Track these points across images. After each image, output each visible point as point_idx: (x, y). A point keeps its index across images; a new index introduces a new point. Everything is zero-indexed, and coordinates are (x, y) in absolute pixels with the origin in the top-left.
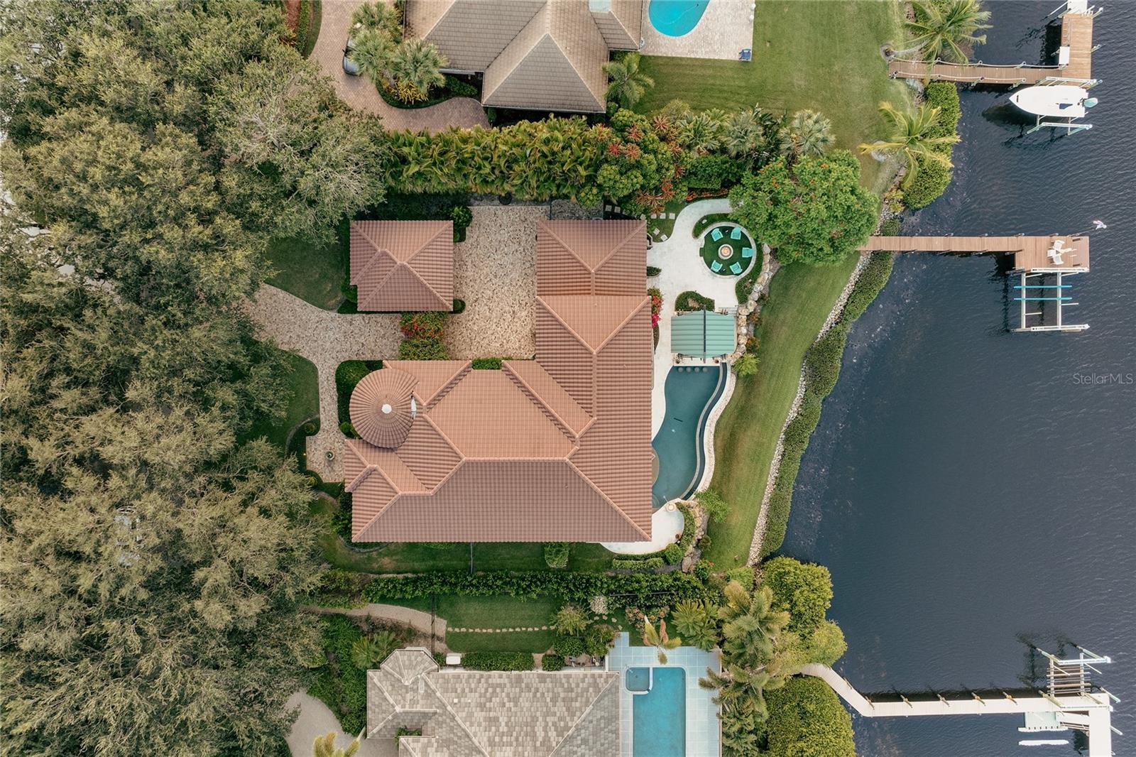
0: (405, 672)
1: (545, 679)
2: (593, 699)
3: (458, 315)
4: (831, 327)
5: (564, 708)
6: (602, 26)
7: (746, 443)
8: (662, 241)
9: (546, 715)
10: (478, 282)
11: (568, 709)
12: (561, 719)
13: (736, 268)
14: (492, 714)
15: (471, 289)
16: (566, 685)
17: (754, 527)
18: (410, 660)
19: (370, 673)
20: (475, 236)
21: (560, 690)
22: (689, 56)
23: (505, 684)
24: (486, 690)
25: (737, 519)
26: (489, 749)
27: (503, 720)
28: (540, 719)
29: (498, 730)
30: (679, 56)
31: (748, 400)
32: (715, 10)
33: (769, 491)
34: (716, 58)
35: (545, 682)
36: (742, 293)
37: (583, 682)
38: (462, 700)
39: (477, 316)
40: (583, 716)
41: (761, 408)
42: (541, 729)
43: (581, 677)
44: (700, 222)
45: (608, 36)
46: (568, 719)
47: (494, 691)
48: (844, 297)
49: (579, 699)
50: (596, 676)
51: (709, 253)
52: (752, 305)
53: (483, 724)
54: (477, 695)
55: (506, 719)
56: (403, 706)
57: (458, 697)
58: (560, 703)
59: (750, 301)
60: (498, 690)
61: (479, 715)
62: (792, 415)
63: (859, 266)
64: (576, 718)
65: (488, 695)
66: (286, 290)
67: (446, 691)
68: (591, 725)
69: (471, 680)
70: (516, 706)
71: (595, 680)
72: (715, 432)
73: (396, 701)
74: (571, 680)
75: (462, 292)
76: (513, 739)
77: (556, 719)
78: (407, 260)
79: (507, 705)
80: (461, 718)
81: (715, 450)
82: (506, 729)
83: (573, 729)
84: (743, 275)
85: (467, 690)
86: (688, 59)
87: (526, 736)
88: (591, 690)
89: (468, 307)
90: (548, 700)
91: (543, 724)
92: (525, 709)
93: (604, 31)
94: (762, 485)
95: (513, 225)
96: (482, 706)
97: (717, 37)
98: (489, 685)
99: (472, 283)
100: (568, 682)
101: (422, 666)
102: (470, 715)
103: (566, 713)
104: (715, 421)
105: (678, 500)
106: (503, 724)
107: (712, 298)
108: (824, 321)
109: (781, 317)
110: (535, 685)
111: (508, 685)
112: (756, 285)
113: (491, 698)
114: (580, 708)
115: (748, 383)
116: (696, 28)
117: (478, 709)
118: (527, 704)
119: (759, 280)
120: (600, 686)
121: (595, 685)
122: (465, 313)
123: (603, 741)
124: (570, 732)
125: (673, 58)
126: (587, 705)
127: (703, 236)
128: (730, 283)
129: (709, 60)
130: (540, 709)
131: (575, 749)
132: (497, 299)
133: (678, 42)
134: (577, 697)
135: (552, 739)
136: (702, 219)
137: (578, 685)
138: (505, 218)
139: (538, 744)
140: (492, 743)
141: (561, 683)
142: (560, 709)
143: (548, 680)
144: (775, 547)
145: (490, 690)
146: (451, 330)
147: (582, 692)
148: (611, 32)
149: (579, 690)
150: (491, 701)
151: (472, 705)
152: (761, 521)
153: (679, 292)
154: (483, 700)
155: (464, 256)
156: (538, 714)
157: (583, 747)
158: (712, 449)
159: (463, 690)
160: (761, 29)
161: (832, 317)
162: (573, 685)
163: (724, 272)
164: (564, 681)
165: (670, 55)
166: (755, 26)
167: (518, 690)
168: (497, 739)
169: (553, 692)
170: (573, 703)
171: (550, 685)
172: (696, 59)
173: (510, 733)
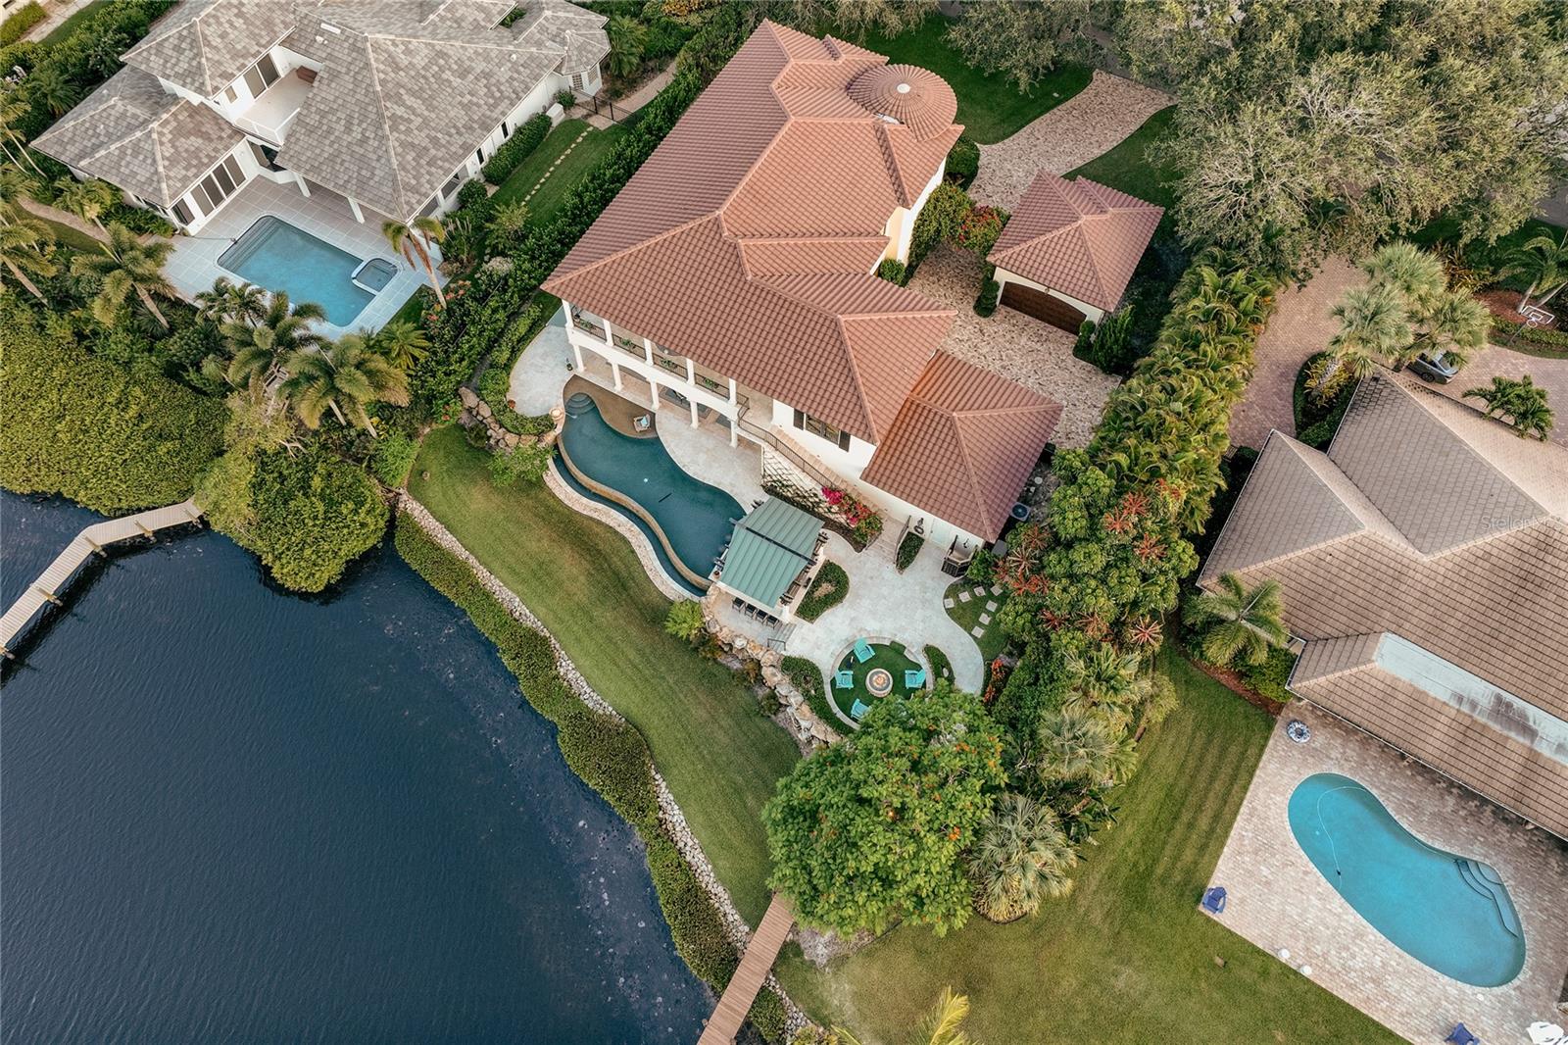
0: (581, 39)
1: (465, 150)
2: (401, 176)
3: (973, 304)
4: (660, 807)
5: (416, 142)
6: (1350, 643)
7: (570, 566)
8: (946, 597)
9: (426, 122)
10: (1007, 345)
11: (412, 145)
12: (408, 131)
13: (846, 681)
14: (471, 77)
15: (1001, 333)
16: (439, 162)
17: (448, 528)
18: (590, 52)
19: (605, 19)
20: (1073, 370)
21: (440, 154)
22: (1245, 802)
23: (492, 111)
24: (501, 92)
25: (477, 500)
26: (438, 48)
27: (456, 81)
28: (426, 113)
29: (450, 69)
30: (1252, 787)
31: (633, 601)
32: (1321, 897)
33: (481, 573)
34: (1226, 849)
35: (461, 147)
36: (800, 671)
37: (428, 182)
38: (509, 65)
39: (959, 323)
40: (393, 153)
41: (605, 616)
42: (415, 106)
43: (436, 184)
44: (947, 665)
45: (1329, 647)
46: (403, 137)
47: (493, 96)
48: (696, 857)
49: (414, 164)
50: (423, 198)
51: (891, 656)
52: (773, 676)
53: (468, 63)
54: (503, 80)
55: (455, 84)
56: (546, 19)
57: (515, 63)
58: (426, 142)
59: (779, 676)
60: (491, 101)
61: (480, 66)
62: (566, 668)
63: (734, 916)
64: (397, 144)
65: (494, 89)
66: (1101, 158)
67: (532, 58)
68: (375, 157)
69: (523, 86)
70: (460, 103)
71: (420, 195)
72: (616, 532)
73: (558, 18)
74: (441, 172)
75: (1003, 322)
76: (430, 75)
77: (412, 126)
78: (1084, 227)
79: (469, 97)
80: (492, 50)
81: (591, 518)
82: (444, 76)
83: (388, 133)
84: (827, 688)
85: (516, 75)
86: (1242, 799)
87: (421, 88)
88: (413, 182)
89: (977, 319)
90: (439, 135)
91: (419, 111)
92: (449, 108)
93: (1340, 643)
94: (496, 566)
95: (1069, 419)
96: (487, 75)
97: (1265, 871)
98: (502, 98)
99: (1008, 337)
100: (441, 167)
101: (574, 58)
102: (487, 59)
103: (409, 139)
104: (633, 541)
105: (559, 430)
106: (452, 78)
107: (818, 621)
108: (678, 799)
109: (726, 722)
110: (467, 136)
111: (488, 113)
112: (800, 698)
113: (489, 89)
114: (403, 158)
115: (656, 614)
116: (1296, 844)
117: (487, 70)
118: (452, 114)
119: (805, 708)
120: (409, 194)
121: (415, 190)
122: (971, 312)
123: (346, 164)
124: (387, 127)
125: (1251, 775)
126: (400, 164)
127: (922, 660)
128: (826, 661)
129: (1226, 834)
130: (437, 121)
131: (364, 125)
132: (970, 354)
133: (1278, 799)
134: (418, 163)
135: (395, 107)
136: (950, 671)
137: (428, 173)
138: (1084, 415)
139: (402, 91)
140: (441, 54)
141: (447, 160)
142: (420, 138)
143: (461, 152)
144: (400, 537)
145: (498, 95)
146: (957, 288)
147: (418, 172)
148: (1336, 653)
149: (422, 171)
150: (485, 86)
151: (496, 69)
152: (447, 541)
153: (853, 580)
154: (493, 81)
155: (1051, 346)
156: (433, 116)
157: (359, 136)
158: (595, 516)
159: (519, 73)
160: (1257, 963)
161: (676, 816)
162: (433, 170)
163: (849, 662)
164: (447, 165)
165: (1258, 772)
166: (1265, 954)
167: (476, 118)
168: (442, 62)
169: (444, 146)
170: (414, 154)
171: (453, 149)
172: (1236, 813)
173: (437, 76)
